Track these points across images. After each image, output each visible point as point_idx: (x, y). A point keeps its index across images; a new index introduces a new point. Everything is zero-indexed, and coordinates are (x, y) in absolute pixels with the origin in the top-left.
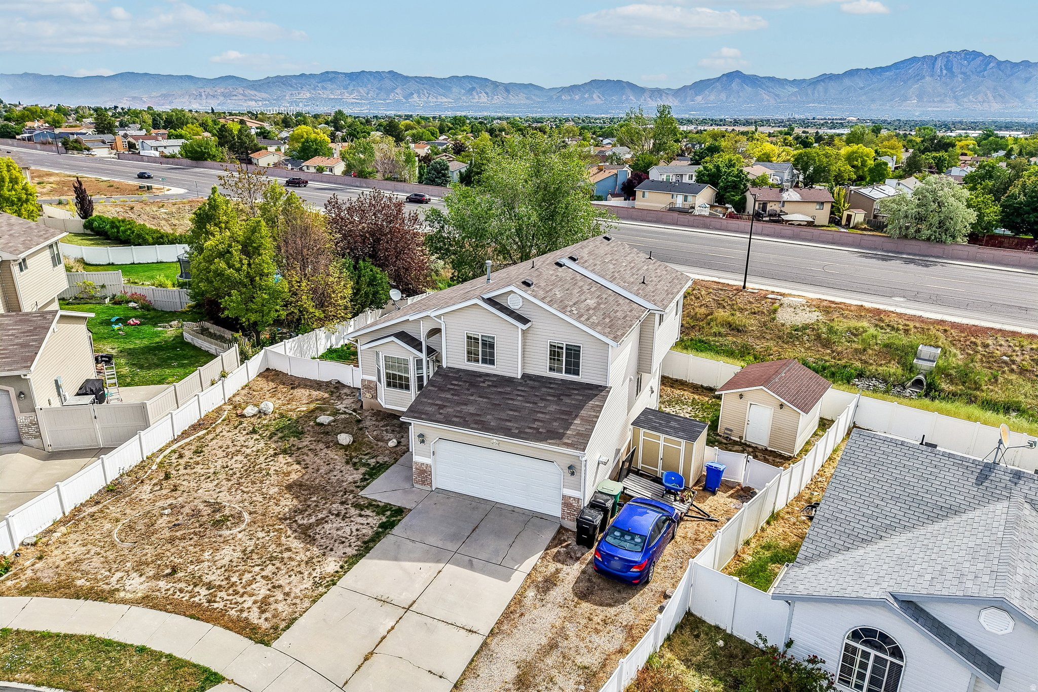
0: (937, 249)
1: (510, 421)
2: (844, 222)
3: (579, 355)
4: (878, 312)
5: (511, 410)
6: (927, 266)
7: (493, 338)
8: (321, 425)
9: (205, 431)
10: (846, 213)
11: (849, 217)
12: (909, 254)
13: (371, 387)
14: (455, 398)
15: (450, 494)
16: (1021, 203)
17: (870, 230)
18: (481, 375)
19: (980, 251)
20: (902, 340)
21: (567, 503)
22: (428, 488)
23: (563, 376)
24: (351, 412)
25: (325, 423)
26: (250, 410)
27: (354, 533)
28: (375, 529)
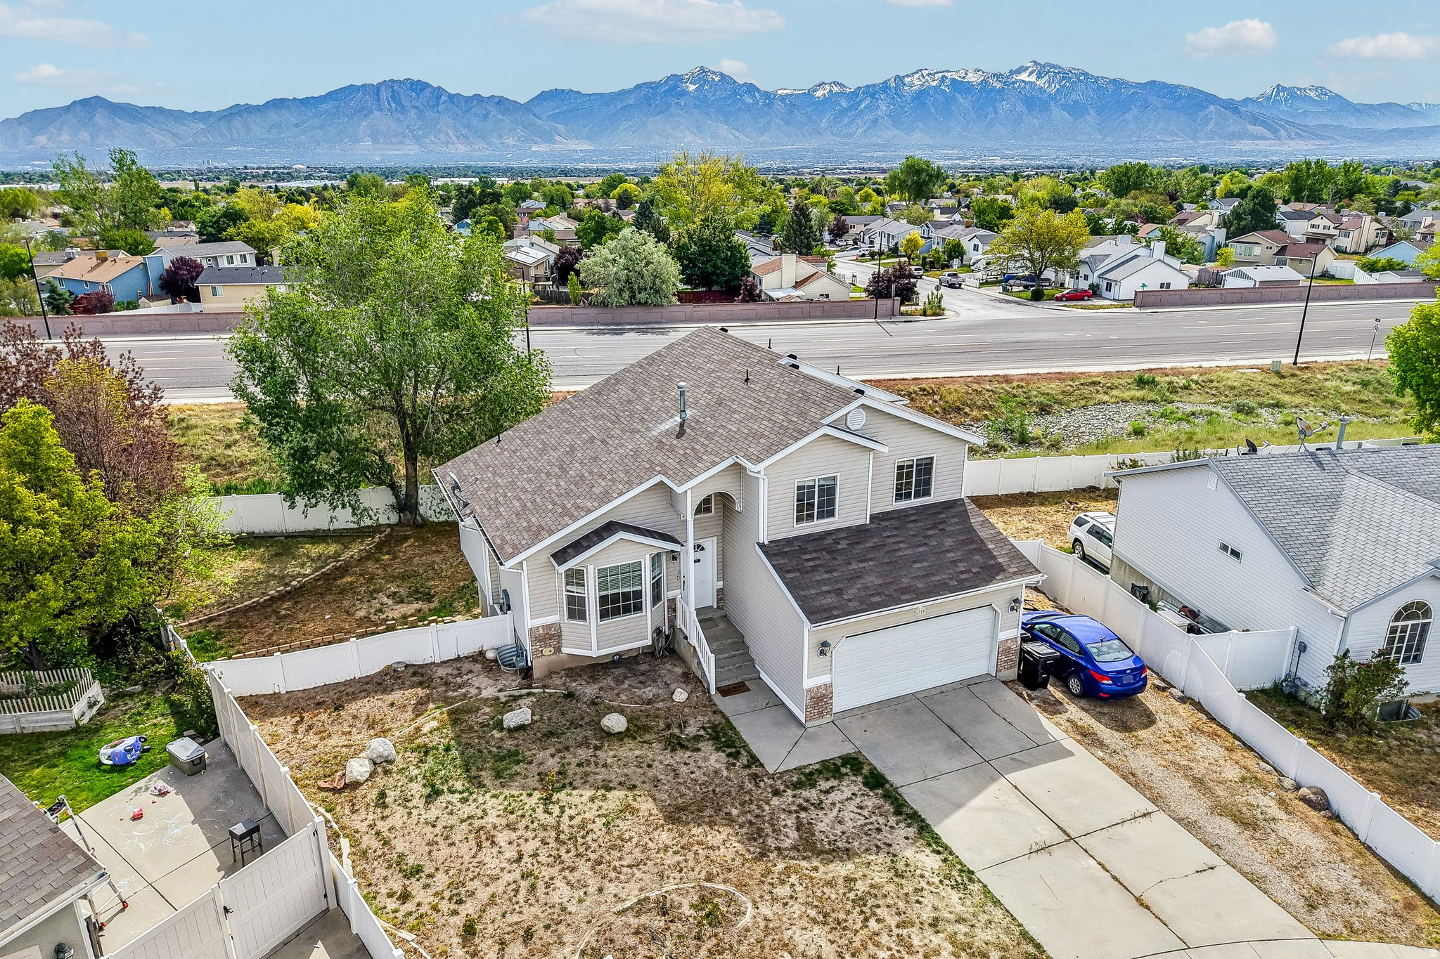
0: (654, 314)
1: (933, 574)
3: (930, 469)
5: (915, 562)
6: (662, 334)
7: (835, 479)
8: (521, 728)
9: (344, 842)
12: (630, 324)
13: (550, 636)
16: (695, 254)
17: (544, 304)
18: (822, 536)
19: (696, 309)
21: (1004, 649)
22: (828, 718)
23: (917, 501)
24: (524, 691)
25: (526, 723)
26: (358, 768)
27: (865, 813)
28: (871, 794)
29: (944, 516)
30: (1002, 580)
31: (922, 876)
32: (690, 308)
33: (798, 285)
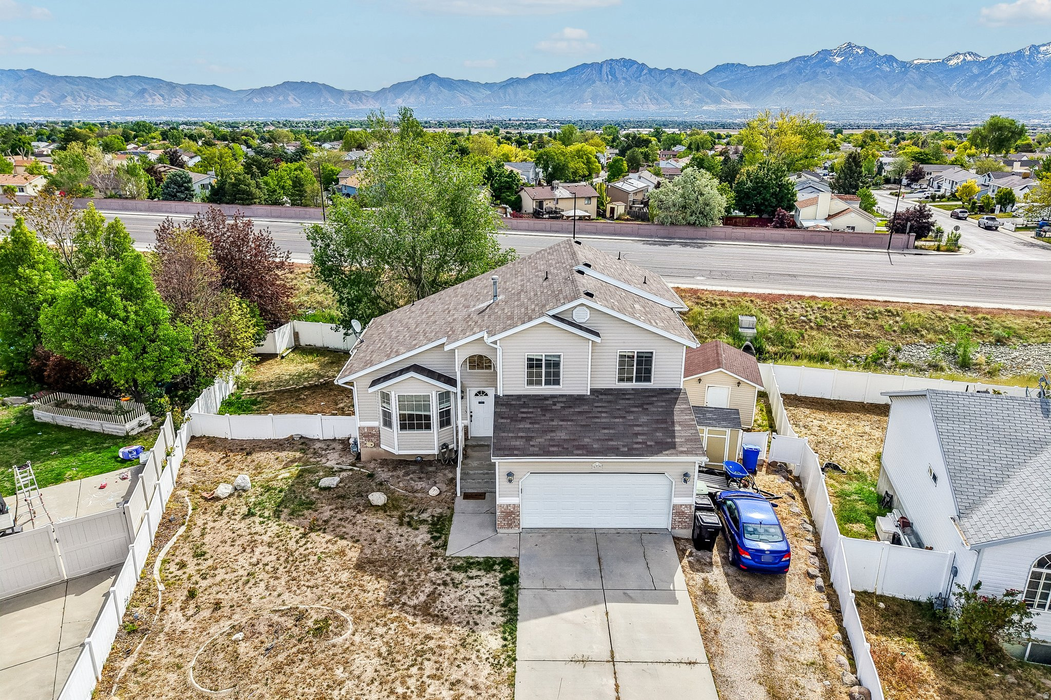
0: (701, 232)
1: (612, 440)
2: (608, 215)
3: (651, 361)
4: (695, 292)
5: (605, 429)
6: (700, 247)
7: (559, 356)
8: (328, 489)
9: (183, 528)
10: (609, 206)
11: (612, 210)
12: (680, 238)
13: (372, 435)
14: (536, 426)
15: (542, 531)
17: (632, 220)
18: (546, 398)
19: (735, 231)
20: (723, 314)
21: (678, 512)
22: (516, 530)
23: (634, 385)
24: (350, 467)
25: (332, 486)
26: (223, 490)
27: (483, 599)
28: (499, 588)
29: (655, 399)
30: (667, 455)
31: (478, 651)
32: (730, 230)
33: (830, 217)
